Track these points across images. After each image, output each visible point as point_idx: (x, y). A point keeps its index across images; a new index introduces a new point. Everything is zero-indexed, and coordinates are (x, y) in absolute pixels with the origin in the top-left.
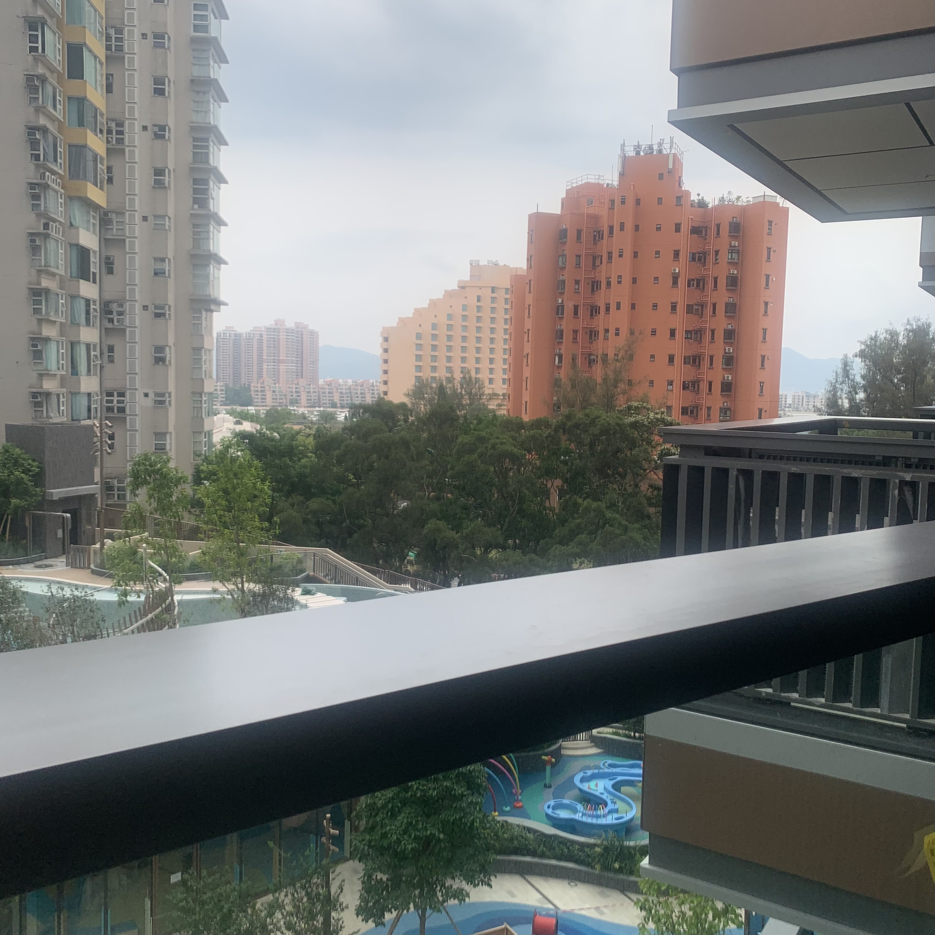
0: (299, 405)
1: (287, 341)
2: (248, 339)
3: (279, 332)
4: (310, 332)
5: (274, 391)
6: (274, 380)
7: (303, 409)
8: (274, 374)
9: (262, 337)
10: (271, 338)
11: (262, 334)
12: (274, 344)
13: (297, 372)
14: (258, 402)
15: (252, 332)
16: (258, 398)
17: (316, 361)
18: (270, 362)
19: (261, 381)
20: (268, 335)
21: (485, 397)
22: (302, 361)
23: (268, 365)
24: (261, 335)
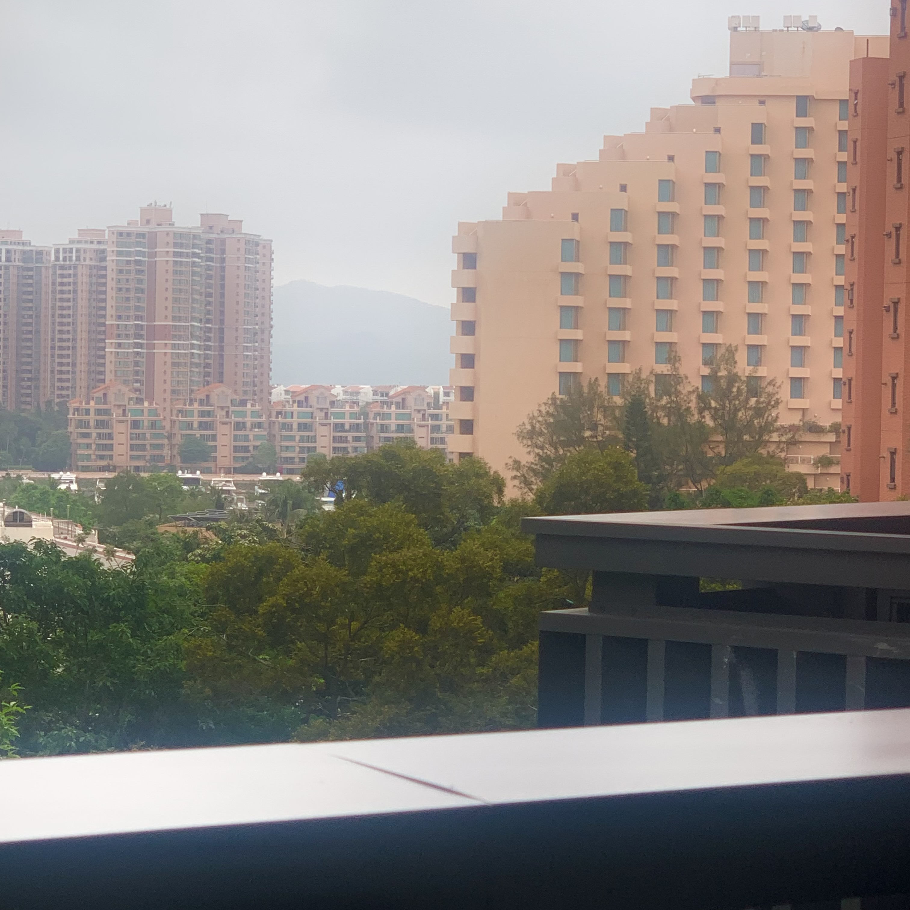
0: (211, 465)
1: (175, 272)
2: (62, 267)
3: (153, 244)
4: (247, 242)
5: (135, 424)
6: (136, 390)
7: (222, 477)
8: (137, 373)
9: (103, 259)
10: (128, 262)
11: (103, 251)
12: (140, 281)
13: (207, 366)
14: (88, 457)
15: (75, 246)
16: (88, 446)
17: (263, 331)
18: (127, 336)
19: (100, 394)
20: (119, 253)
21: (775, 437)
22: (221, 331)
23: (119, 345)
24: (101, 255)
